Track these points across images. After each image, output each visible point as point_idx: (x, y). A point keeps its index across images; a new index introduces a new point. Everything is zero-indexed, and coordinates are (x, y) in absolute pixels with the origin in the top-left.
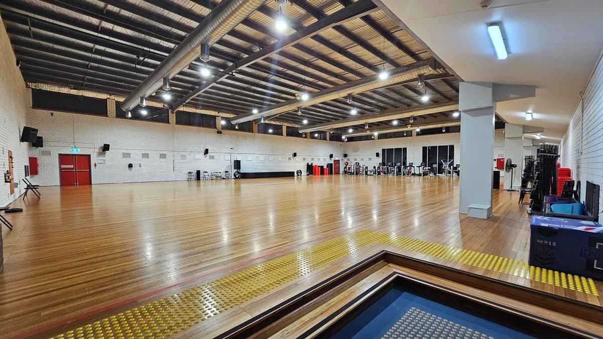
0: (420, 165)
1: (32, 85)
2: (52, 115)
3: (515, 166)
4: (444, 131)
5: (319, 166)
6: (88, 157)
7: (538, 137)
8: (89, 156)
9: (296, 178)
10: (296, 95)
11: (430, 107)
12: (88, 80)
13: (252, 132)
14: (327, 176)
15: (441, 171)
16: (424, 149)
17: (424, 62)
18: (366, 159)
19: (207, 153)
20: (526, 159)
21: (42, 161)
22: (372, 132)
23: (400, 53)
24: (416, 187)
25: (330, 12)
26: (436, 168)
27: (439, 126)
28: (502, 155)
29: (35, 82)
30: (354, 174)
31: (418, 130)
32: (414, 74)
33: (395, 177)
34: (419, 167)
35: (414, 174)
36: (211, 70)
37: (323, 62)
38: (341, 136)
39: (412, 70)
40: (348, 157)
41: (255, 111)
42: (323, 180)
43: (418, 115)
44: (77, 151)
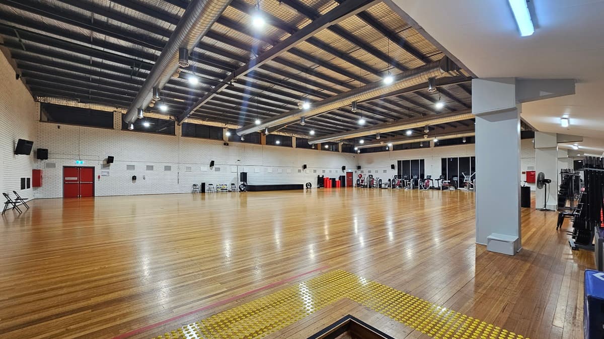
0: (439, 178)
1: (41, 99)
2: (59, 128)
3: (548, 181)
4: (464, 141)
5: (330, 179)
6: (91, 169)
7: (575, 147)
8: (93, 168)
9: (305, 190)
10: (298, 104)
11: (446, 115)
12: (93, 93)
13: (261, 144)
14: (339, 189)
15: (462, 185)
16: (444, 160)
17: (435, 64)
18: (381, 171)
19: (213, 165)
20: (562, 172)
21: (46, 173)
22: (385, 143)
23: (409, 56)
24: (434, 202)
25: (324, 11)
26: (457, 181)
27: (459, 136)
28: (532, 167)
29: (44, 96)
30: (367, 187)
31: (436, 140)
32: (423, 78)
33: (411, 191)
34: (438, 180)
35: (433, 188)
36: (199, 78)
37: (326, 69)
38: (354, 147)
39: (421, 74)
40: (362, 170)
41: (258, 122)
42: (335, 194)
43: (433, 124)
44: (81, 163)
